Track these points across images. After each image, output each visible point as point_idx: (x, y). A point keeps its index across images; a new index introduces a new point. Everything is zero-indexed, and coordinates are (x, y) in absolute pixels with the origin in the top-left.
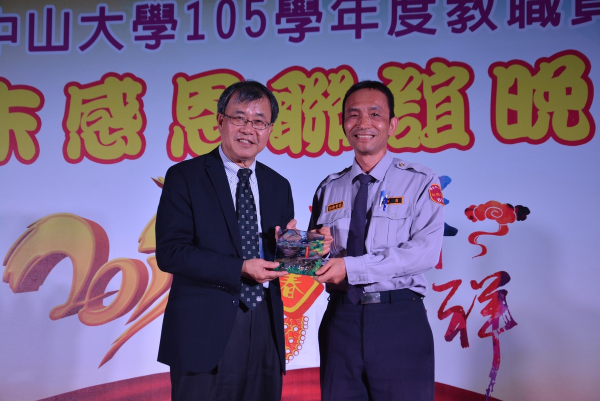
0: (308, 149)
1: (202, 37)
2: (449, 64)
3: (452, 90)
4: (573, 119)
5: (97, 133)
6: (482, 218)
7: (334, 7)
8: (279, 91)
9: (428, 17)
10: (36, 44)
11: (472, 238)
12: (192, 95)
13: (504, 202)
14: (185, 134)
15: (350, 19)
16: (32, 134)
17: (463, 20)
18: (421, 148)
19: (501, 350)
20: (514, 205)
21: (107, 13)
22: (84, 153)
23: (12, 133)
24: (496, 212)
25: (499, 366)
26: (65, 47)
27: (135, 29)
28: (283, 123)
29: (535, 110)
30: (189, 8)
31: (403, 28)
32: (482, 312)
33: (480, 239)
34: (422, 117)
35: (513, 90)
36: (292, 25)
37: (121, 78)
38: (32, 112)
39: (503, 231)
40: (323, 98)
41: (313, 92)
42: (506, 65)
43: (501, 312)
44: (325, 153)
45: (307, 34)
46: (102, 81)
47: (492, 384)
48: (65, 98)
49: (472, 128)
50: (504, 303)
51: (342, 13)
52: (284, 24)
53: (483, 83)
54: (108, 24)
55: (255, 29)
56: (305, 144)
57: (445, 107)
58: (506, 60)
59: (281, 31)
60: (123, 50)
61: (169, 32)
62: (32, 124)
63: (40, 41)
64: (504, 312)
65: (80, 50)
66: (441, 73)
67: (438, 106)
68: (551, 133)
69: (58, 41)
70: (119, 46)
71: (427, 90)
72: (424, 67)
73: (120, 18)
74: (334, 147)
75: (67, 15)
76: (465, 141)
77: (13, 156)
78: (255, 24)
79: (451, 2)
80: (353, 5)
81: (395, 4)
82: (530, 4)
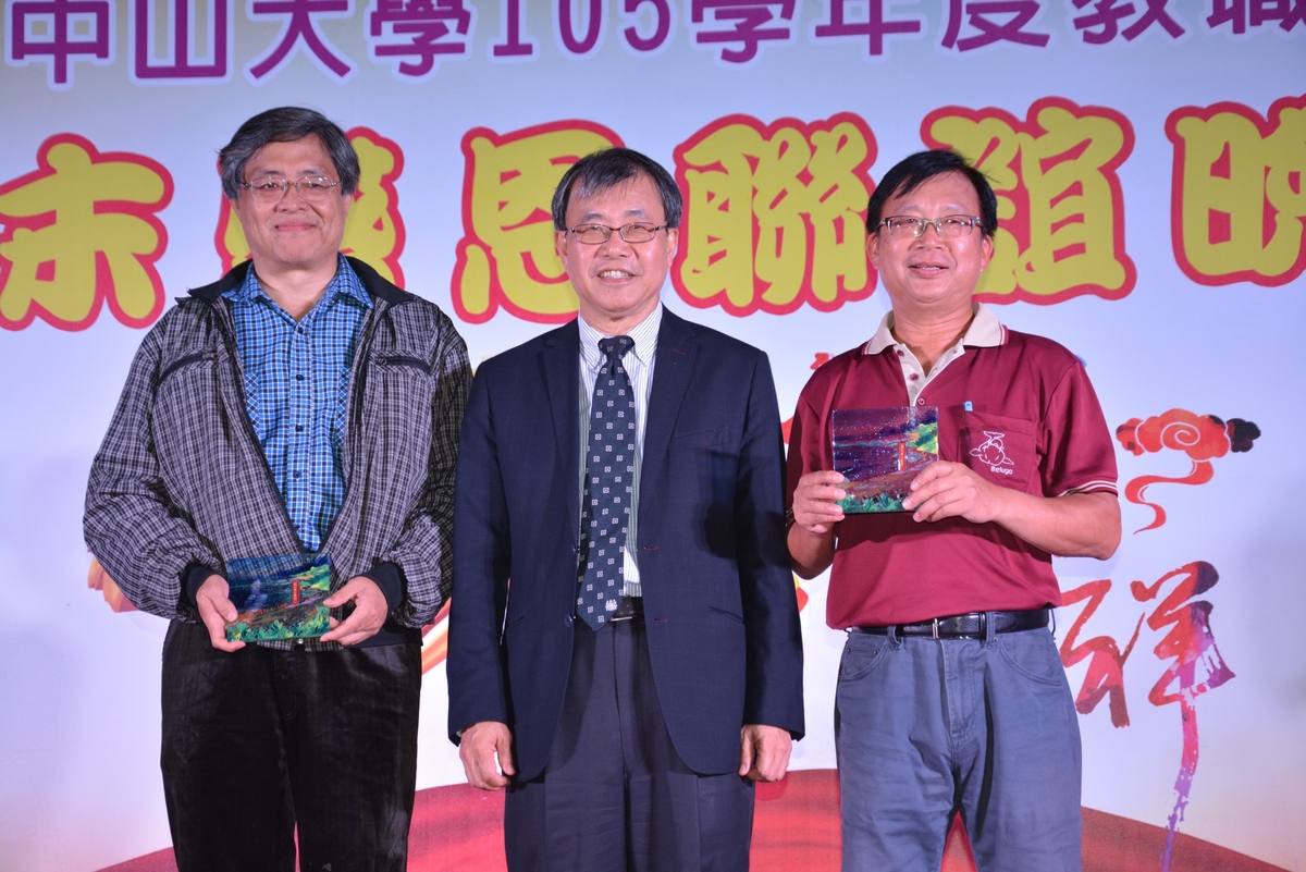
0: (768, 296)
1: (527, 50)
2: (1079, 112)
3: (1085, 169)
6: (1155, 448)
8: (701, 169)
9: (1030, 9)
10: (153, 61)
11: (1134, 490)
12: (506, 177)
13: (1202, 410)
14: (493, 263)
15: (857, 11)
16: (148, 262)
18: (1019, 295)
19: (1199, 732)
20: (1225, 419)
23: (101, 259)
24: (1185, 434)
25: (1195, 766)
26: (218, 69)
27: (376, 31)
28: (711, 240)
29: (1269, 213)
31: (976, 32)
32: (1157, 651)
33: (1152, 493)
34: (1021, 229)
35: (1221, 168)
36: (729, 25)
38: (146, 212)
39: (1201, 475)
40: (799, 184)
41: (777, 173)
42: (1205, 114)
43: (1199, 651)
44: (806, 306)
45: (762, 45)
47: (1181, 805)
49: (1130, 250)
50: (1205, 630)
52: (711, 22)
53: (1153, 151)
54: (315, 18)
55: (647, 32)
56: (760, 286)
57: (1070, 206)
58: (1204, 104)
59: (703, 38)
60: (348, 76)
61: (453, 37)
62: (147, 240)
63: (161, 53)
64: (1206, 649)
65: (251, 77)
66: (1061, 130)
67: (1054, 202)
69: (200, 54)
70: (341, 69)
71: (1030, 167)
72: (1022, 117)
73: (342, 4)
74: (825, 290)
76: (1115, 279)
77: (105, 308)
78: (645, 21)
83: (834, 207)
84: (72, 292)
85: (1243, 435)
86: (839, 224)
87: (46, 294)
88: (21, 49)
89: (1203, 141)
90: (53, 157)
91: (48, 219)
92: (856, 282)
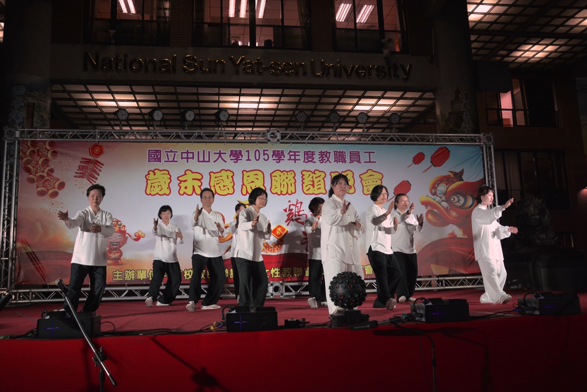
1: (250, 160)
3: (321, 178)
5: (220, 187)
7: (288, 154)
8: (274, 176)
9: (314, 158)
10: (200, 160)
12: (248, 177)
14: (246, 188)
15: (293, 157)
16: (200, 187)
17: (322, 160)
18: (313, 194)
21: (221, 152)
23: (193, 186)
26: (209, 161)
27: (230, 157)
28: (275, 185)
30: (246, 151)
31: (307, 161)
34: (313, 185)
36: (277, 158)
37: (226, 171)
38: (199, 180)
40: (286, 179)
41: (283, 177)
44: (287, 194)
45: (281, 161)
48: (209, 176)
51: (290, 156)
52: (274, 158)
53: (328, 177)
54: (222, 155)
55: (266, 159)
56: (281, 192)
57: (319, 183)
58: (334, 171)
59: (273, 160)
61: (240, 158)
65: (214, 163)
66: (318, 174)
67: (317, 182)
69: (207, 159)
70: (226, 162)
71: (314, 178)
72: (313, 172)
73: (225, 153)
74: (290, 193)
75: (209, 152)
76: (325, 192)
77: (194, 193)
78: (266, 157)
79: (319, 155)
80: (293, 154)
81: (305, 154)
82: (339, 157)
83: (291, 182)
84: (189, 191)
86: (291, 184)
87: (186, 191)
88: (182, 158)
90: (187, 172)
91: (186, 181)
92: (293, 191)
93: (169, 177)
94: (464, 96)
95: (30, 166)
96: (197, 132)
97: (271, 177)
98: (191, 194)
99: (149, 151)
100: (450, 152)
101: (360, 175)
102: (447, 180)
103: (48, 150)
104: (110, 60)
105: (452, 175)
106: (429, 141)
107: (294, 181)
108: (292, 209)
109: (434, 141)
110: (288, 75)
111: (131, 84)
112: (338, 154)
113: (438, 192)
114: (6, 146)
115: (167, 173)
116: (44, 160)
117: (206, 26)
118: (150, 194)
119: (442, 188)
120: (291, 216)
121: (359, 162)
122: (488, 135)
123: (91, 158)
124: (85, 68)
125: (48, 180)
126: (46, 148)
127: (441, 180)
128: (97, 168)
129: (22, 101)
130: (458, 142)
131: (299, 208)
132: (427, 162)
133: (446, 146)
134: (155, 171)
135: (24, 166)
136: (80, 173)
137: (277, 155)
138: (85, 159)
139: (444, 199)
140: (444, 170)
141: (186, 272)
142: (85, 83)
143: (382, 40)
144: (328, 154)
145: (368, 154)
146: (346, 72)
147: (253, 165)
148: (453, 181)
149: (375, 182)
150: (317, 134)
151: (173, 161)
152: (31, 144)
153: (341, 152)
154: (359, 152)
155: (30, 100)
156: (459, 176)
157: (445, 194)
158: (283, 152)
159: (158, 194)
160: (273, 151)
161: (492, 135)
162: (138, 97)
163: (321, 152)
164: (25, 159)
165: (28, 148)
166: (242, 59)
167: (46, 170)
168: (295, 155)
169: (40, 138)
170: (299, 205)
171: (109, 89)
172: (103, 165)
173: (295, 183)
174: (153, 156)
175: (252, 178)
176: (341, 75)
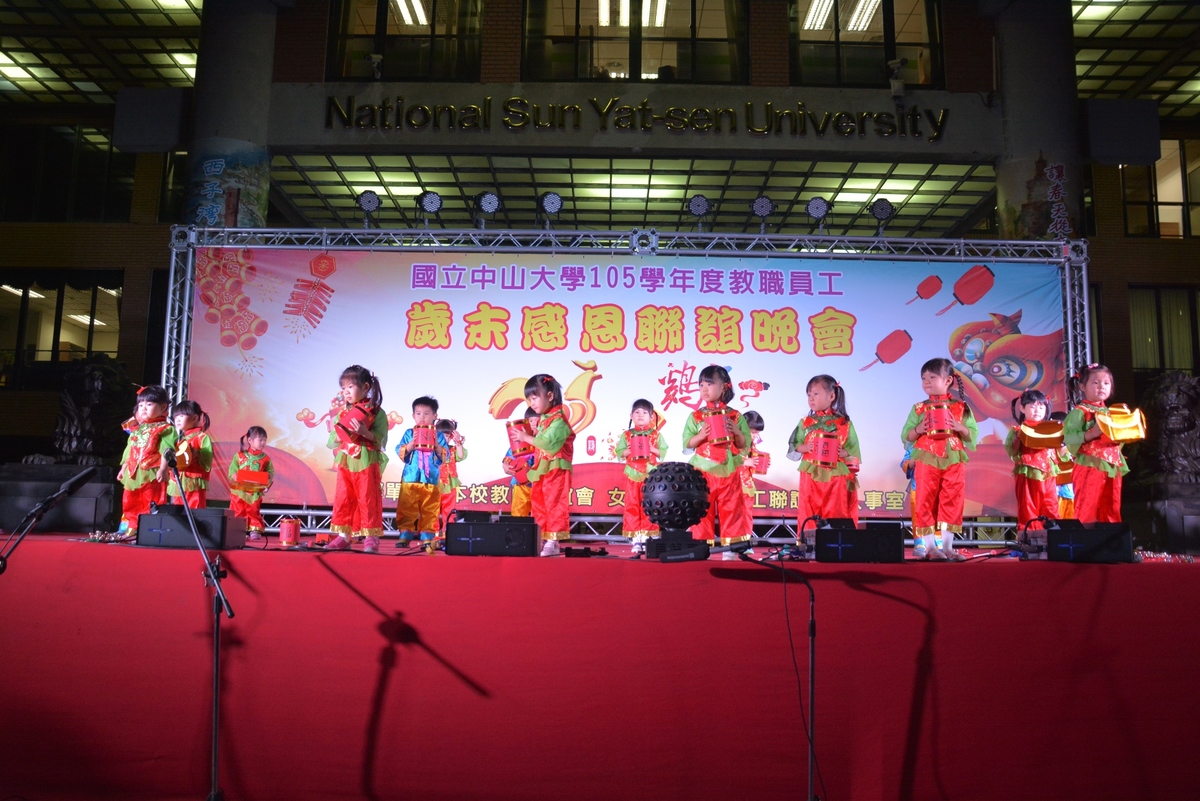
0: (658, 349)
1: (599, 286)
2: (731, 309)
3: (732, 323)
4: (790, 341)
5: (540, 335)
7: (671, 275)
9: (720, 285)
10: (506, 285)
11: (742, 398)
12: (594, 317)
13: (757, 380)
14: (590, 338)
15: (679, 282)
16: (504, 334)
17: (737, 288)
18: (717, 351)
20: (762, 383)
21: (546, 270)
22: (533, 345)
23: (492, 333)
24: (754, 386)
26: (522, 287)
27: (562, 280)
29: (773, 335)
30: (592, 270)
31: (707, 289)
33: (746, 399)
34: (717, 335)
35: (762, 325)
36: (649, 283)
37: (554, 305)
38: (504, 322)
39: (757, 395)
40: (665, 322)
41: (660, 319)
42: (759, 312)
44: (667, 352)
45: (657, 289)
46: (543, 307)
48: (522, 315)
49: (742, 342)
51: (675, 279)
52: (644, 282)
53: (747, 321)
54: (546, 276)
55: (629, 284)
56: (656, 346)
57: (729, 331)
58: (759, 310)
59: (643, 286)
60: (555, 290)
61: (581, 282)
63: (508, 283)
65: (530, 290)
66: (727, 313)
67: (725, 330)
68: (780, 347)
69: (518, 283)
70: (553, 288)
71: (720, 322)
72: (718, 310)
73: (553, 273)
74: (672, 348)
75: (523, 270)
76: (739, 349)
77: (493, 345)
78: (629, 281)
79: (731, 278)
80: (681, 275)
81: (703, 276)
82: (770, 283)
83: (674, 328)
84: (485, 341)
85: (766, 386)
86: (675, 332)
87: (479, 341)
88: (474, 281)
89: (759, 318)
90: (481, 307)
91: (479, 322)
92: (679, 346)
93: (448, 314)
94: (1055, 172)
95: (210, 293)
96: (502, 233)
97: (637, 319)
98: (486, 346)
99: (415, 267)
100: (994, 276)
101: (810, 318)
102: (986, 331)
103: (241, 266)
104: (372, 109)
105: (997, 322)
106: (952, 253)
107: (681, 327)
108: (675, 380)
109: (962, 253)
110: (700, 131)
111: (409, 154)
112: (768, 276)
113: (966, 354)
114: (174, 258)
115: (445, 307)
116: (234, 283)
117: (549, 43)
118: (414, 346)
119: (975, 346)
120: (672, 393)
121: (808, 292)
122: (1077, 243)
123: (314, 279)
124: (329, 124)
125: (240, 318)
126: (238, 262)
127: (974, 331)
128: (323, 298)
129: (220, 186)
130: (1013, 255)
131: (688, 378)
132: (945, 295)
133: (987, 264)
134: (425, 304)
135: (201, 293)
136: (294, 306)
137: (650, 276)
138: (303, 281)
139: (978, 368)
140: (980, 312)
141: (473, 490)
142: (329, 151)
143: (890, 63)
144: (748, 277)
145: (827, 277)
146: (816, 125)
147: (604, 295)
148: (999, 333)
149: (839, 331)
150: (730, 239)
151: (457, 286)
152: (214, 255)
153: (774, 274)
154: (809, 273)
155: (233, 183)
156: (1011, 323)
157: (981, 358)
158: (660, 271)
159: (427, 345)
160: (643, 269)
161: (1085, 242)
162: (425, 178)
163: (735, 272)
164: (203, 281)
165: (209, 262)
166: (614, 103)
167: (237, 300)
168: (684, 278)
169: (229, 243)
170: (688, 372)
171: (370, 161)
172: (333, 291)
173: (682, 331)
174: (421, 276)
175: (602, 319)
176: (804, 132)
